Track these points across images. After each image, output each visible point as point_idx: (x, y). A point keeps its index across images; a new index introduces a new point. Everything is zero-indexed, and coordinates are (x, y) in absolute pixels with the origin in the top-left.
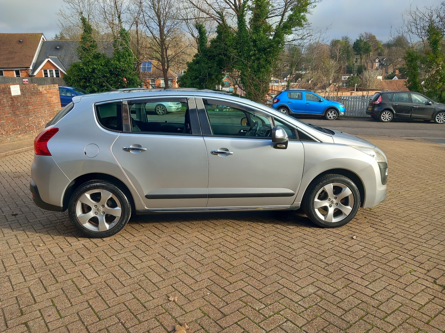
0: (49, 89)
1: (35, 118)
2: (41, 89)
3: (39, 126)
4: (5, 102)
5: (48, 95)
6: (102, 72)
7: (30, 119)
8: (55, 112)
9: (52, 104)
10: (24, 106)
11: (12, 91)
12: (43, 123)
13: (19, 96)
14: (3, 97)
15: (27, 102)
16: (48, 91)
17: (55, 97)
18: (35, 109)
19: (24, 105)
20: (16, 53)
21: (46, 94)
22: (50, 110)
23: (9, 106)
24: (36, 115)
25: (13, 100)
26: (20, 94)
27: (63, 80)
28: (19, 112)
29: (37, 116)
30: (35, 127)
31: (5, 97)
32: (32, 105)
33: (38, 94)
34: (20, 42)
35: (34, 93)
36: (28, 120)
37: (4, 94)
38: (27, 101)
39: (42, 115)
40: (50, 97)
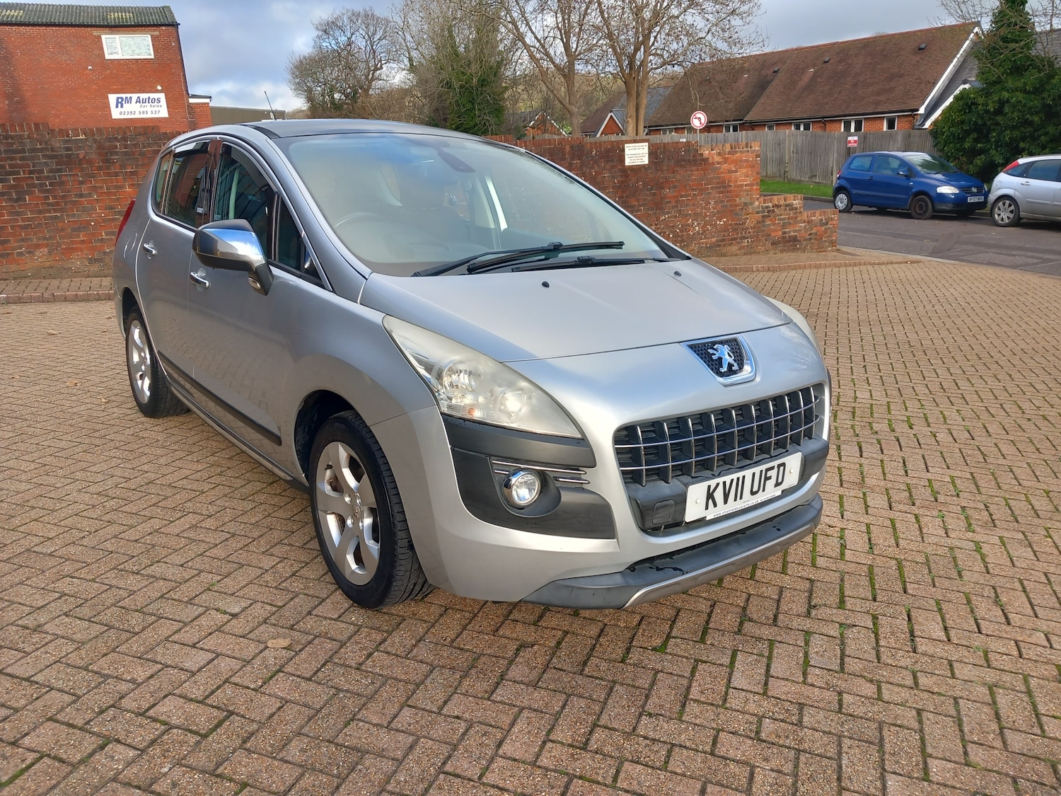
0: (729, 153)
1: (676, 217)
2: (707, 152)
3: (683, 235)
4: (606, 179)
5: (725, 166)
6: (1021, 112)
7: (663, 217)
8: (737, 206)
9: (733, 188)
10: (651, 189)
11: (626, 157)
12: (697, 228)
13: (644, 166)
14: (604, 169)
15: (661, 180)
16: (728, 158)
17: (744, 170)
18: (682, 196)
19: (653, 187)
20: (901, 76)
21: (718, 163)
22: (722, 202)
23: (613, 187)
24: (680, 211)
25: (627, 176)
26: (646, 161)
27: (930, 139)
28: (638, 201)
29: (683, 212)
30: (671, 236)
31: (608, 167)
32: (675, 187)
33: (696, 164)
34: (920, 49)
35: (684, 161)
36: (658, 219)
37: (608, 162)
38: (662, 178)
39: (698, 210)
40: (730, 172)
